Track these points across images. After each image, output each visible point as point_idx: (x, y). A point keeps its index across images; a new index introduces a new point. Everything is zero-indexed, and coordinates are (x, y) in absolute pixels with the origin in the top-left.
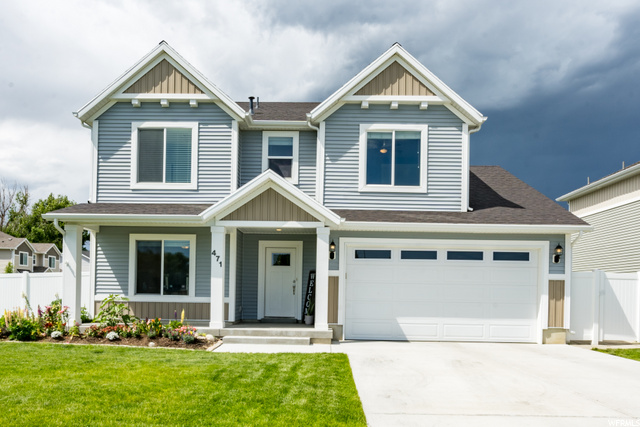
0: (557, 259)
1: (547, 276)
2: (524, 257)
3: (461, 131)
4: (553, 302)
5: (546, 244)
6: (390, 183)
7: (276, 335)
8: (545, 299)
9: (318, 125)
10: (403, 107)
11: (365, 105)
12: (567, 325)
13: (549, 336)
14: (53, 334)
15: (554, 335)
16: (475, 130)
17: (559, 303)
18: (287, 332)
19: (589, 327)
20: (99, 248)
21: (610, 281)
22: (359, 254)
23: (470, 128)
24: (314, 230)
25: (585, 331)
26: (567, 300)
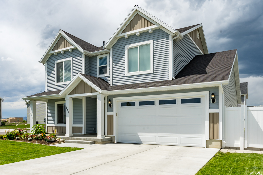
0: (213, 101)
1: (208, 111)
2: (198, 100)
3: (168, 39)
4: (212, 125)
5: (207, 93)
6: (138, 71)
7: (83, 140)
8: (207, 123)
9: (110, 50)
10: (142, 34)
11: (126, 37)
12: (220, 138)
13: (211, 144)
14: (28, 139)
15: (214, 144)
16: (175, 38)
17: (216, 126)
18: (86, 139)
19: (238, 139)
20: (48, 108)
21: (251, 111)
22: (123, 104)
23: (173, 37)
24: (96, 96)
25: (235, 141)
26: (220, 124)
